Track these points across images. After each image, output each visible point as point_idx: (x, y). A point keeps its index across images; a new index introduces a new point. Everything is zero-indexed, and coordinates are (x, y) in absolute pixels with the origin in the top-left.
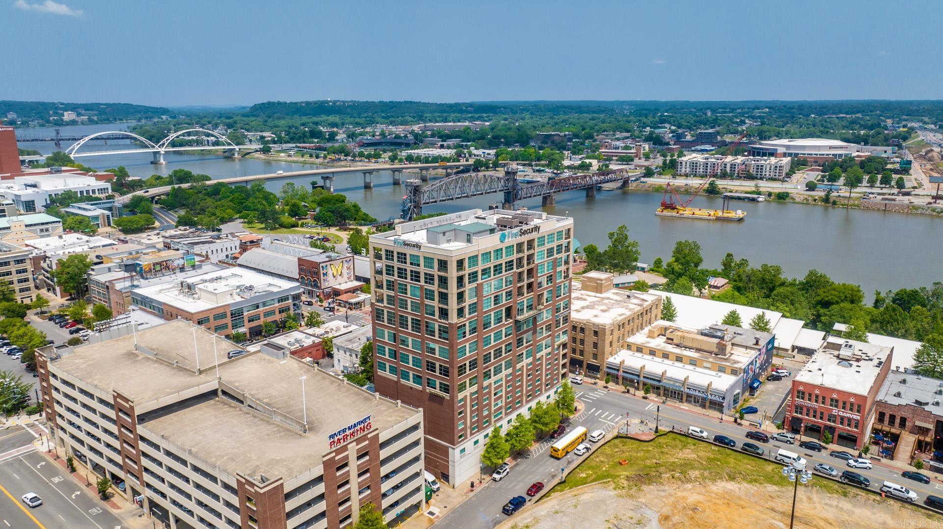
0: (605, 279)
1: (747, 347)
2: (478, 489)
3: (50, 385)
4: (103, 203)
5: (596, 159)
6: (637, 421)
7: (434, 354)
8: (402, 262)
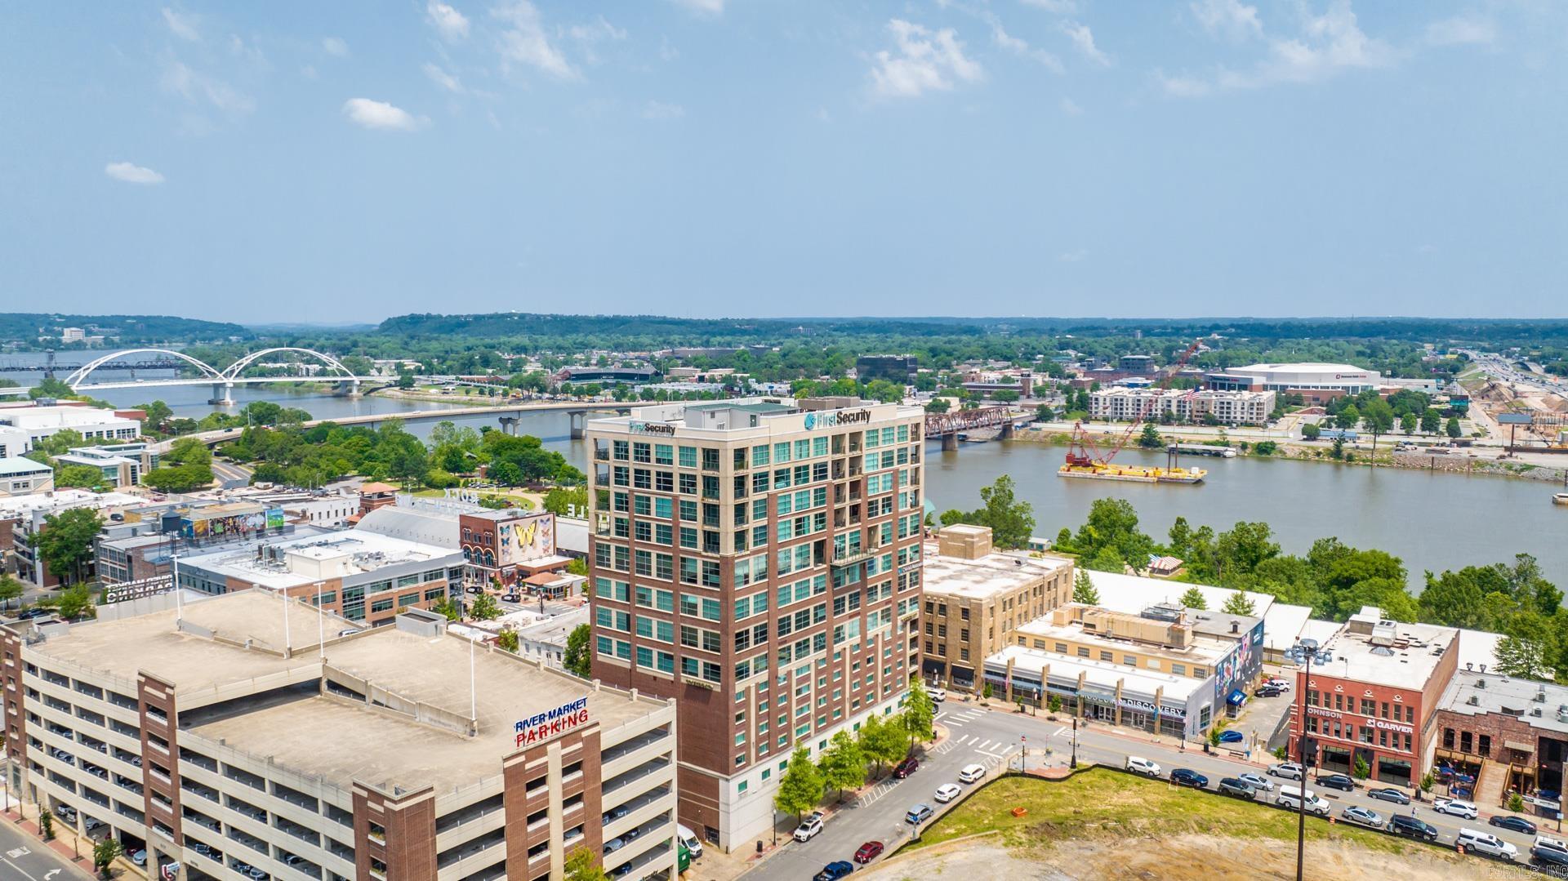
0: (979, 535)
1: (1218, 637)
2: (769, 854)
3: (21, 687)
4: (126, 448)
5: (956, 396)
6: (1040, 752)
7: (695, 613)
8: (642, 460)
